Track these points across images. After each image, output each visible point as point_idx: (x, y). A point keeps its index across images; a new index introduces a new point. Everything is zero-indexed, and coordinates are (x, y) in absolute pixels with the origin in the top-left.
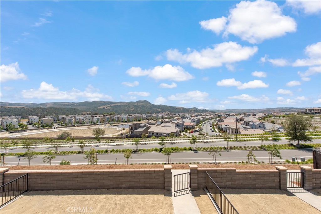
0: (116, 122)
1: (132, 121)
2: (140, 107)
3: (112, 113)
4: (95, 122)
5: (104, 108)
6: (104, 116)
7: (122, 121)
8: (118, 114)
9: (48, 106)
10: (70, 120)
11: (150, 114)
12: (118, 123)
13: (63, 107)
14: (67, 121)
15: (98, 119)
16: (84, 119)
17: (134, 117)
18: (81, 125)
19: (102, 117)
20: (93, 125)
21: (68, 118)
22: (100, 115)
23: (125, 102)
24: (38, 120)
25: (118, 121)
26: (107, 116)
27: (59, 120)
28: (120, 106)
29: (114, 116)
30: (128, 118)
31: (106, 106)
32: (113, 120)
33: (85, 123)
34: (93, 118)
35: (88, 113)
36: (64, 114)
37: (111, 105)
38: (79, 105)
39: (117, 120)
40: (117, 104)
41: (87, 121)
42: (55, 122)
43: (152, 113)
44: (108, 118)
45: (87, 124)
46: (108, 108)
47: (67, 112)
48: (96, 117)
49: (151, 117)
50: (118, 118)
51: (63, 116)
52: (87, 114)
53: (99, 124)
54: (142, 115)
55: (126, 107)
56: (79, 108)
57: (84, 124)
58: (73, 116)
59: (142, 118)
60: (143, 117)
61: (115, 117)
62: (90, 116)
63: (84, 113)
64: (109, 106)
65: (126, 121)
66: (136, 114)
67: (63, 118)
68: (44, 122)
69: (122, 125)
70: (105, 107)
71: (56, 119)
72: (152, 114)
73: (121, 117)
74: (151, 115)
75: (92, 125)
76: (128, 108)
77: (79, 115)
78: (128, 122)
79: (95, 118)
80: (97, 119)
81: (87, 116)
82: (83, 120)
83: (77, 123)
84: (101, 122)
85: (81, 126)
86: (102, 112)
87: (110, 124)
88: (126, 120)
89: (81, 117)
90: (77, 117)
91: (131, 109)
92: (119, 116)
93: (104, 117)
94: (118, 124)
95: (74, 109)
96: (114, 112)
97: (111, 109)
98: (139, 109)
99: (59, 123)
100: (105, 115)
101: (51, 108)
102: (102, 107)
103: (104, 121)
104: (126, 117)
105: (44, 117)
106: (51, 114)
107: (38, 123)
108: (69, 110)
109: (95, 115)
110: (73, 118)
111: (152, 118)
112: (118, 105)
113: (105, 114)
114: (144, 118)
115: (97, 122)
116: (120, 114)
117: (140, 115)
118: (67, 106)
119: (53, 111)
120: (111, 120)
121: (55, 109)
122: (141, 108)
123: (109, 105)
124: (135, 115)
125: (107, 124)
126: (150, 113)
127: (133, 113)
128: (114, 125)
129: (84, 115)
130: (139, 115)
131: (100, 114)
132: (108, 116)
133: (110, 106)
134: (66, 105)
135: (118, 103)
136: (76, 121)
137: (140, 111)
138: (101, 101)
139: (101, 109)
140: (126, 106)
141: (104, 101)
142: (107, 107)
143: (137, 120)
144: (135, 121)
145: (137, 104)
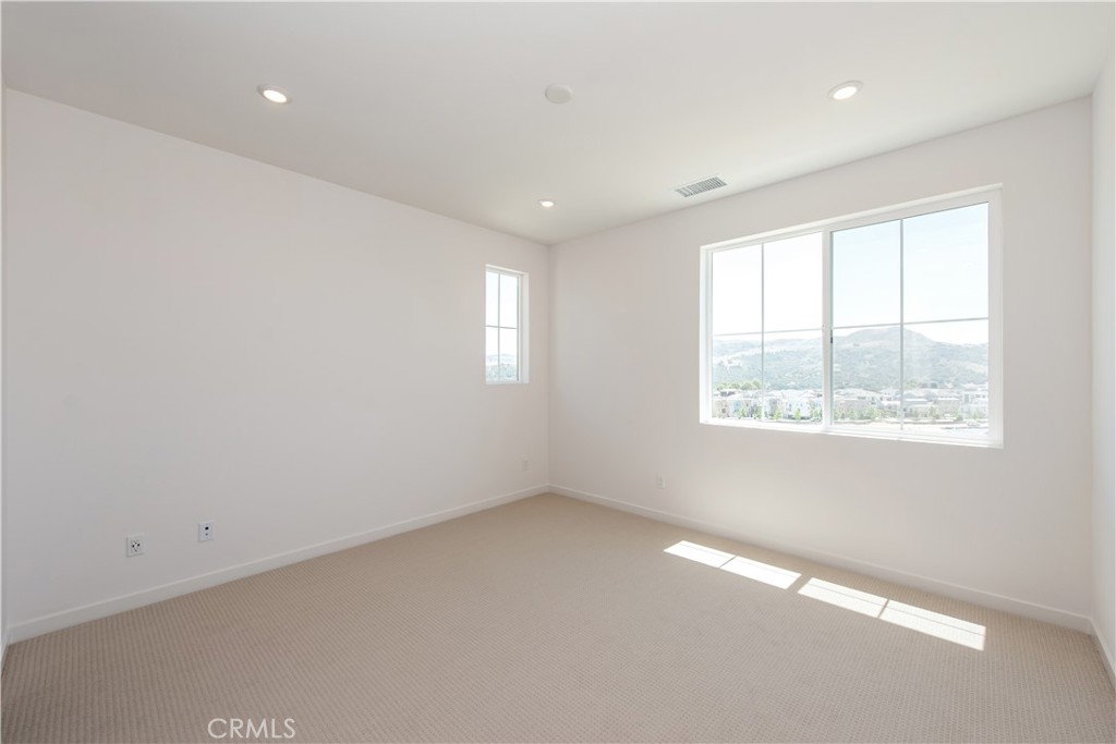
2: (868, 356)
3: (751, 382)
5: (721, 363)
6: (723, 394)
7: (790, 417)
8: (775, 389)
11: (922, 392)
19: (717, 398)
23: (800, 340)
25: (772, 416)
26: (733, 393)
28: (778, 357)
29: (757, 397)
30: (812, 405)
31: (729, 357)
32: (753, 411)
37: (746, 353)
39: (768, 410)
43: (934, 386)
44: (737, 404)
46: (735, 363)
49: (930, 405)
50: (774, 403)
54: (878, 396)
59: (881, 408)
60: (885, 403)
61: (763, 401)
64: (738, 358)
65: (802, 418)
66: (849, 390)
70: (725, 359)
72: (934, 391)
73: (784, 400)
74: (929, 398)
76: (812, 363)
88: (805, 413)
92: (777, 394)
93: (724, 398)
96: (758, 381)
97: (746, 368)
98: (861, 367)
100: (727, 391)
103: (724, 411)
104: (806, 400)
111: (932, 410)
113: (726, 386)
114: (890, 407)
116: (781, 389)
117: (872, 394)
120: (747, 410)
122: (871, 362)
123: (738, 354)
124: (842, 391)
126: (924, 386)
130: (862, 393)
132: (738, 396)
133: (743, 357)
137: (867, 376)
142: (730, 362)
143: (856, 414)
144: (843, 417)
145: (851, 345)
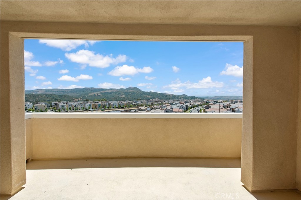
0: (107, 109)
1: (123, 108)
2: (130, 94)
3: (103, 99)
4: (87, 108)
5: (95, 95)
6: (95, 102)
7: (113, 108)
8: (109, 101)
9: (40, 93)
10: (63, 106)
11: (140, 101)
12: (110, 109)
13: (54, 93)
14: (60, 107)
15: (90, 105)
16: (77, 105)
17: (124, 103)
18: (74, 111)
19: (94, 104)
20: (86, 111)
21: (61, 104)
22: (92, 102)
23: (116, 89)
24: (32, 106)
25: (109, 107)
26: (98, 102)
27: (51, 106)
28: (110, 93)
29: (105, 103)
30: (119, 104)
31: (97, 93)
32: (104, 107)
33: (77, 109)
34: (85, 104)
35: (80, 99)
36: (56, 100)
37: (102, 92)
38: (70, 92)
39: (108, 106)
40: (107, 91)
41: (79, 107)
42: (49, 108)
43: (142, 100)
44: (99, 105)
45: (79, 110)
46: (99, 94)
47: (59, 99)
48: (88, 103)
49: (141, 103)
50: (109, 104)
51: (56, 103)
52: (79, 100)
53: (91, 110)
54: (132, 102)
55: (117, 94)
56: (70, 94)
57: (76, 110)
58: (65, 102)
59: (133, 105)
60: (134, 103)
61: (107, 104)
62: (82, 102)
63: (76, 100)
64: (100, 93)
65: (117, 108)
66: (126, 101)
67: (56, 104)
68: (38, 108)
69: (113, 111)
70: (96, 93)
71: (49, 105)
72: (142, 101)
73: (112, 103)
74: (141, 102)
75: (84, 111)
76: (118, 95)
77: (70, 101)
78: (119, 108)
79: (87, 104)
80: (89, 106)
81: (79, 102)
82: (75, 106)
83: (70, 109)
84: (92, 109)
85: (74, 112)
86: (93, 98)
87: (102, 110)
88: (117, 106)
89: (74, 104)
90: (70, 103)
91: (122, 95)
92: (110, 102)
93: (95, 103)
94: (109, 110)
95: (66, 96)
96: (105, 99)
97: (102, 96)
98: (129, 96)
99: (52, 109)
100: (97, 101)
101: (43, 94)
102: (92, 94)
103: (95, 107)
104: (117, 103)
105: (37, 103)
106: (43, 101)
107: (32, 109)
108: (61, 96)
109: (86, 101)
110: (65, 104)
111: (142, 105)
112: (109, 92)
113: (96, 100)
114: (134, 104)
115: (89, 109)
116: (111, 101)
117: (131, 102)
119: (45, 97)
120: (102, 106)
121: (47, 95)
122: (131, 95)
123: (100, 92)
124: (125, 101)
125: (98, 110)
126: (140, 100)
127: (124, 100)
128: (105, 111)
129: (76, 101)
130: (129, 101)
131: (91, 101)
132: (100, 103)
133: (101, 93)
134: (58, 92)
135: (109, 89)
136: (69, 107)
137: (130, 98)
138: (92, 88)
139: (91, 96)
140: (117, 92)
141: (94, 88)
142: (97, 94)
143: (128, 106)
144: (125, 107)
145: (127, 91)
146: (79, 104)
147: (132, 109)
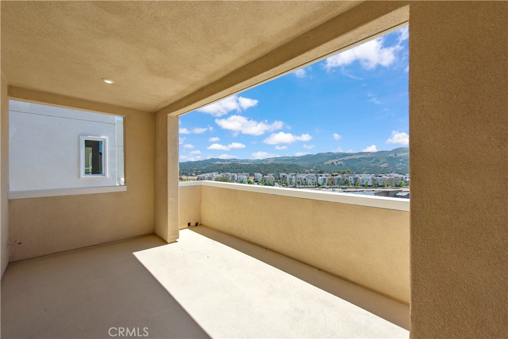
0: (351, 186)
1: (382, 186)
2: (401, 160)
3: (346, 171)
4: (320, 184)
5: (333, 163)
6: (333, 175)
7: (363, 186)
8: (357, 173)
9: (270, 162)
10: (291, 179)
12: (356, 188)
13: (283, 162)
14: (288, 180)
15: (325, 179)
16: (307, 179)
17: (385, 179)
18: (303, 186)
19: (330, 177)
20: (318, 188)
21: (288, 176)
22: (327, 174)
23: (369, 152)
24: (262, 178)
25: (355, 185)
26: (337, 175)
27: (279, 179)
28: (359, 160)
29: (348, 177)
30: (374, 180)
31: (337, 160)
32: (346, 183)
33: (307, 184)
34: (318, 178)
35: (312, 170)
36: (285, 171)
37: (344, 158)
38: (301, 160)
39: (353, 182)
40: (353, 157)
41: (309, 181)
42: (276, 181)
44: (339, 179)
45: (309, 186)
46: (339, 163)
47: (288, 169)
48: (322, 176)
50: (356, 179)
51: (284, 174)
52: (310, 171)
53: (325, 188)
54: (404, 177)
55: (372, 161)
56: (300, 164)
57: (306, 186)
58: (293, 174)
59: (406, 182)
61: (351, 178)
62: (313, 174)
63: (307, 171)
64: (341, 161)
65: (369, 186)
66: (391, 174)
67: (284, 176)
68: (267, 181)
69: (362, 191)
70: (335, 161)
71: (277, 177)
73: (360, 178)
75: (316, 187)
77: (300, 173)
78: (374, 188)
79: (320, 177)
80: (322, 180)
81: (310, 174)
82: (305, 180)
83: (299, 183)
84: (328, 185)
85: (303, 188)
86: (330, 169)
87: (342, 188)
88: (370, 183)
89: (303, 176)
90: (299, 176)
91: (381, 164)
92: (357, 176)
93: (333, 177)
94: (355, 190)
95: (295, 165)
96: (349, 170)
97: (344, 165)
98: (398, 165)
99: (280, 182)
100: (335, 174)
101: (272, 164)
102: (330, 162)
103: (332, 183)
104: (370, 178)
105: (267, 175)
106: (273, 172)
107: (262, 181)
108: (290, 166)
109: (320, 173)
110: (293, 177)
112: (356, 158)
113: (334, 172)
115: (323, 184)
116: (359, 173)
117: (401, 176)
118: (287, 162)
119: (274, 168)
120: (343, 182)
121: (276, 165)
122: (402, 162)
123: (341, 159)
124: (388, 175)
125: (336, 188)
127: (385, 171)
128: (348, 190)
129: (307, 173)
130: (397, 175)
131: (327, 172)
132: (339, 176)
133: (343, 160)
134: (287, 160)
135: (356, 154)
136: (298, 181)
137: (400, 169)
138: (329, 153)
139: (328, 165)
140: (371, 159)
141: (333, 153)
142: (337, 162)
143: (394, 184)
144: (388, 186)
145: (393, 155)
146: (309, 177)
147: (401, 191)
